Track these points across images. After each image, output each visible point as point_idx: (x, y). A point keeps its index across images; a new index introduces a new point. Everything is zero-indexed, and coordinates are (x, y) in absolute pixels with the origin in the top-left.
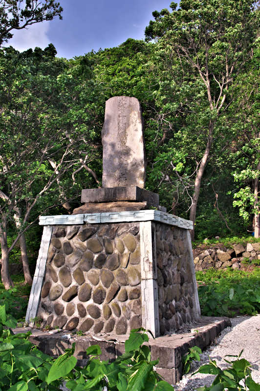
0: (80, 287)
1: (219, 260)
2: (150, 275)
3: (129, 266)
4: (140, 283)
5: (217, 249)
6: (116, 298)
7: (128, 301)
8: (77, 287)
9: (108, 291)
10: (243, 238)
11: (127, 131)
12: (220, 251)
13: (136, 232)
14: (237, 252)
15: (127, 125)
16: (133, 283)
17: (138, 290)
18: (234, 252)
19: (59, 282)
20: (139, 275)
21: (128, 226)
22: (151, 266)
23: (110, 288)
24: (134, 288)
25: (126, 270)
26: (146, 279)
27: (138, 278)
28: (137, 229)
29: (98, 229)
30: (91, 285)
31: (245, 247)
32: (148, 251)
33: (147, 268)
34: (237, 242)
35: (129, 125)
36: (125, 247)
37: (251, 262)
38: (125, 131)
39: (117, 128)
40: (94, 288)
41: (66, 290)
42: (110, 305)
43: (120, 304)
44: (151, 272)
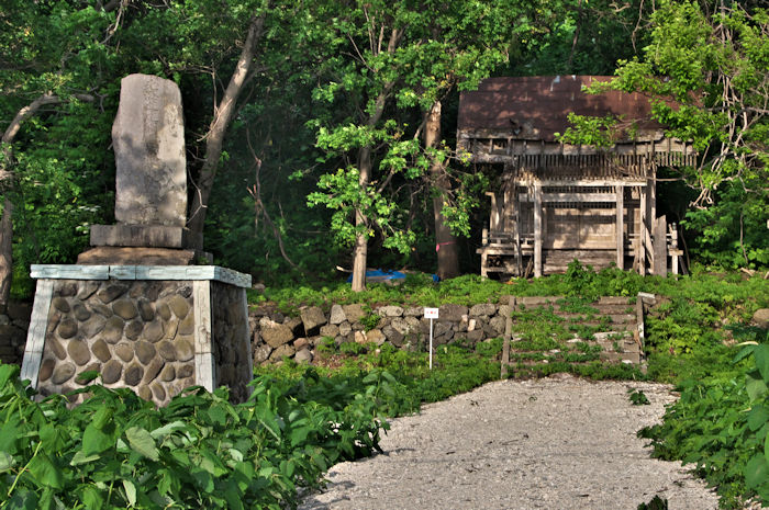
0: (103, 364)
1: (265, 343)
2: (208, 348)
3: (178, 336)
4: (193, 358)
5: (262, 316)
6: (160, 377)
7: (177, 380)
8: (99, 365)
9: (146, 369)
10: (325, 289)
11: (159, 134)
12: (269, 322)
13: (188, 293)
14: (309, 325)
15: (160, 124)
16: (184, 357)
17: (190, 367)
18: (302, 325)
19: (69, 360)
20: (193, 348)
21: (176, 285)
22: (209, 336)
23: (150, 365)
24: (184, 364)
25: (174, 343)
26: (203, 353)
27: (190, 351)
28: (189, 289)
29: (130, 287)
30: (121, 362)
31: (327, 314)
32: (204, 319)
33: (203, 339)
34: (309, 301)
35: (162, 126)
36: (172, 313)
37: (338, 348)
38: (156, 133)
39: (142, 128)
40: (126, 366)
41: (80, 370)
42: (151, 386)
43: (164, 385)
44: (209, 345)
